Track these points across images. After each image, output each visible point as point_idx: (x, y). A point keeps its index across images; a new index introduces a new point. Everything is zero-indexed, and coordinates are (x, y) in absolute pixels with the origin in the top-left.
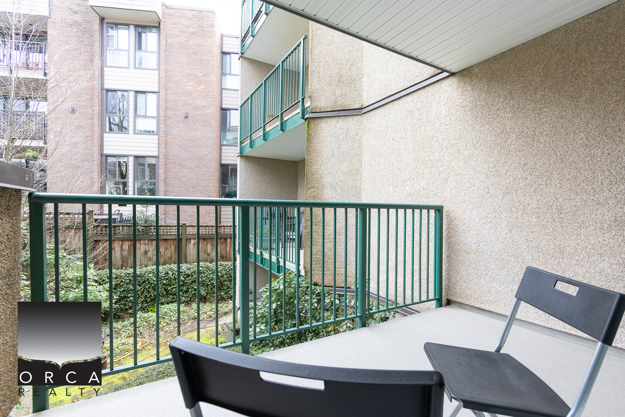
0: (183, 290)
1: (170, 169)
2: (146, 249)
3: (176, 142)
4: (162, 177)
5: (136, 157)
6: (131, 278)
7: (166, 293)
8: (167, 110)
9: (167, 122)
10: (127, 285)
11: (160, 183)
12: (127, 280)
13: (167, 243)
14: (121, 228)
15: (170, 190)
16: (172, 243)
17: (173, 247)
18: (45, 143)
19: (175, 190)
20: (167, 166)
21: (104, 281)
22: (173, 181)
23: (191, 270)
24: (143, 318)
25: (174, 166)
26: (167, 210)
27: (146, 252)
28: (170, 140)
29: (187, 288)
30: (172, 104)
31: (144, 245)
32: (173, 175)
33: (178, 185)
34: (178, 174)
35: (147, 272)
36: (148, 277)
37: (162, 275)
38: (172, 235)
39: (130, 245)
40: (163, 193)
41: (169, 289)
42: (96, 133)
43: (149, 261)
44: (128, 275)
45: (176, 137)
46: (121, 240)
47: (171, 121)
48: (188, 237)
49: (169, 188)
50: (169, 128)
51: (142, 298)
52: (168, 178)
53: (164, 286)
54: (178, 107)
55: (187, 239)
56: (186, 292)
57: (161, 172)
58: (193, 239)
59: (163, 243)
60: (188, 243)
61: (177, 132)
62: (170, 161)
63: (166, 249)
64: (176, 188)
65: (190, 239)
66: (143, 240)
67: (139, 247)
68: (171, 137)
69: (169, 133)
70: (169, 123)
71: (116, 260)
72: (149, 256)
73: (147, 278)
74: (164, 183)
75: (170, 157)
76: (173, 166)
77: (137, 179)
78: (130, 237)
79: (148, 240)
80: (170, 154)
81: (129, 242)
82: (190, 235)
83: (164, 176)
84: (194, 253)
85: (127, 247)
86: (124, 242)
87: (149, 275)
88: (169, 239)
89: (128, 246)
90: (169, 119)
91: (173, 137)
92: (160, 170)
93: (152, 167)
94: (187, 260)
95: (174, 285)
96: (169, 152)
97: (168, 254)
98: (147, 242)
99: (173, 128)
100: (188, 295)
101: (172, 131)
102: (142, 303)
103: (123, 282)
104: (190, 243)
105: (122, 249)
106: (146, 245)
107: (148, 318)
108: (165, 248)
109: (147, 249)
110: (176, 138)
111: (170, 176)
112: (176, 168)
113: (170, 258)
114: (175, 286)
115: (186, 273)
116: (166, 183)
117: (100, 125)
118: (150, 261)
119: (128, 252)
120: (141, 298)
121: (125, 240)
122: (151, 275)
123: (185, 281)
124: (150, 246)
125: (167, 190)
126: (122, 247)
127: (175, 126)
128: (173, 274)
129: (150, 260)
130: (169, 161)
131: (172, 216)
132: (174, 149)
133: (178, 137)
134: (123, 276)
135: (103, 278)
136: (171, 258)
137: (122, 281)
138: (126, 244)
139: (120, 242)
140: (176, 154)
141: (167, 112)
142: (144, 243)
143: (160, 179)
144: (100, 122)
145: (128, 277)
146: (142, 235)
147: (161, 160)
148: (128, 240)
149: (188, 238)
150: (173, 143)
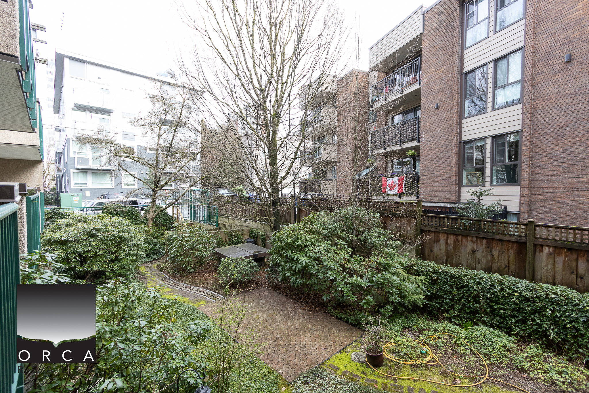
0: (518, 317)
1: (539, 144)
2: (473, 248)
3: (550, 104)
4: (526, 157)
5: (494, 137)
6: (448, 277)
7: (490, 311)
8: (536, 65)
9: (536, 81)
10: (444, 284)
11: (523, 164)
12: (445, 278)
13: (502, 245)
14: (446, 220)
15: (538, 172)
16: (510, 246)
17: (511, 252)
18: (419, 142)
19: (547, 172)
20: (534, 140)
21: (422, 272)
22: (543, 160)
23: (534, 293)
24: (448, 330)
25: (545, 139)
26: (533, 200)
27: (474, 252)
28: (540, 104)
29: (524, 317)
30: (544, 52)
31: (471, 242)
32: (543, 152)
33: (551, 165)
34: (552, 149)
35: (467, 276)
36: (468, 282)
37: (486, 286)
38: (510, 235)
39: (455, 240)
40: (528, 177)
41: (496, 307)
42: (454, 122)
43: (477, 263)
44: (445, 274)
45: (549, 97)
46: (446, 233)
47: (542, 77)
48: (537, 241)
49: (537, 170)
50: (539, 88)
51: (460, 305)
52: (535, 156)
53: (488, 301)
54: (554, 53)
55: (535, 245)
56: (524, 322)
57: (525, 150)
58: (548, 246)
59: (497, 244)
60: (538, 251)
61: (551, 89)
62: (539, 132)
63: (502, 253)
64: (547, 169)
65: (542, 246)
66: (470, 236)
67: (466, 243)
68: (542, 99)
69: (538, 95)
70: (539, 80)
71: (441, 253)
72: (478, 257)
73: (466, 283)
74: (528, 163)
75: (539, 128)
76: (543, 139)
77: (495, 163)
78: (455, 231)
79: (477, 237)
80: (540, 123)
81: (455, 236)
82: (542, 239)
83: (528, 154)
84: (550, 268)
85: (452, 242)
86: (449, 236)
87: (469, 281)
88: (505, 241)
89: (454, 241)
90: (540, 75)
91: (544, 98)
92: (523, 148)
93: (515, 145)
94: (536, 275)
95: (503, 305)
96: (538, 121)
97: (504, 260)
98: (475, 239)
99: (545, 86)
100: (524, 328)
101: (544, 91)
102: (460, 310)
103: (440, 279)
104: (541, 251)
105: (447, 243)
106: (473, 242)
107: (452, 333)
108: (499, 251)
109: (475, 247)
110: (550, 99)
111: (538, 153)
112: (549, 140)
113: (506, 266)
114: (504, 307)
115: (524, 294)
116: (532, 164)
117: (459, 113)
118: (479, 264)
119: (453, 247)
120: (458, 304)
121: (451, 234)
122: (472, 281)
123: (521, 306)
124: (479, 245)
125: (533, 173)
126: (447, 240)
127: (548, 82)
128: (502, 289)
129: (479, 262)
130: (537, 133)
131: (541, 208)
132: (547, 114)
133: (552, 96)
134: (440, 273)
135: (422, 269)
136: (508, 266)
137: (438, 278)
138: (451, 238)
139: (445, 236)
140: (549, 121)
141: (536, 67)
142: (471, 240)
143: (523, 159)
144: (459, 109)
145: (446, 275)
146: (470, 230)
147: (526, 134)
148: (454, 234)
149: (537, 243)
150: (545, 107)
